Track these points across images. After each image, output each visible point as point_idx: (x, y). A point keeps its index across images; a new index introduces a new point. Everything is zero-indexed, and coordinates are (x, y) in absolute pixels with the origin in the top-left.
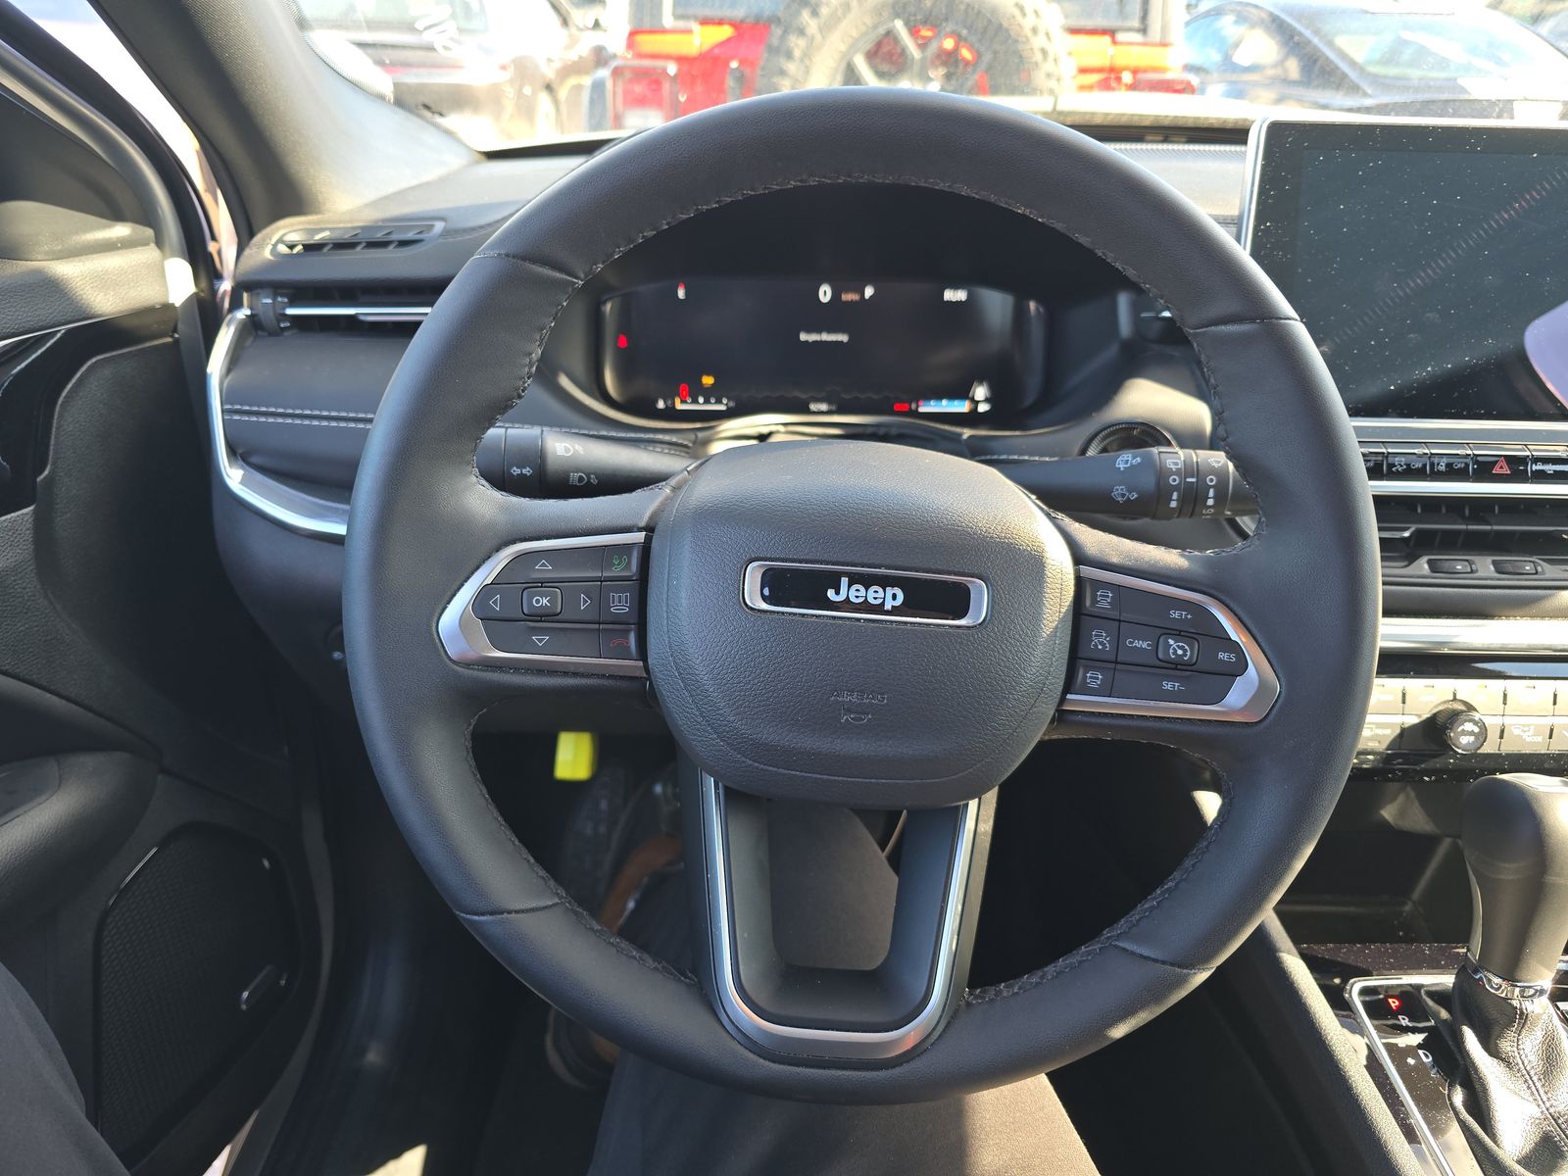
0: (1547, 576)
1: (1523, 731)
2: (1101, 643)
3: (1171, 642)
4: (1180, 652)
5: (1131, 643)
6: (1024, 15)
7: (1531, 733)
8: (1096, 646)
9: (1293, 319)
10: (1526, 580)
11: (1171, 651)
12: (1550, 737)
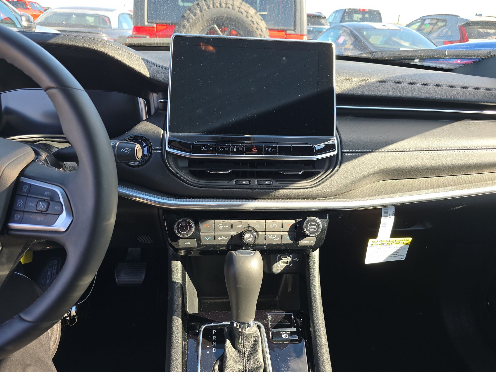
0: (274, 185)
1: (272, 237)
2: (20, 204)
3: (41, 203)
4: (43, 207)
5: (29, 204)
6: (254, 24)
7: (275, 237)
8: (18, 205)
9: (82, 90)
10: (266, 186)
11: (40, 206)
12: (282, 239)
